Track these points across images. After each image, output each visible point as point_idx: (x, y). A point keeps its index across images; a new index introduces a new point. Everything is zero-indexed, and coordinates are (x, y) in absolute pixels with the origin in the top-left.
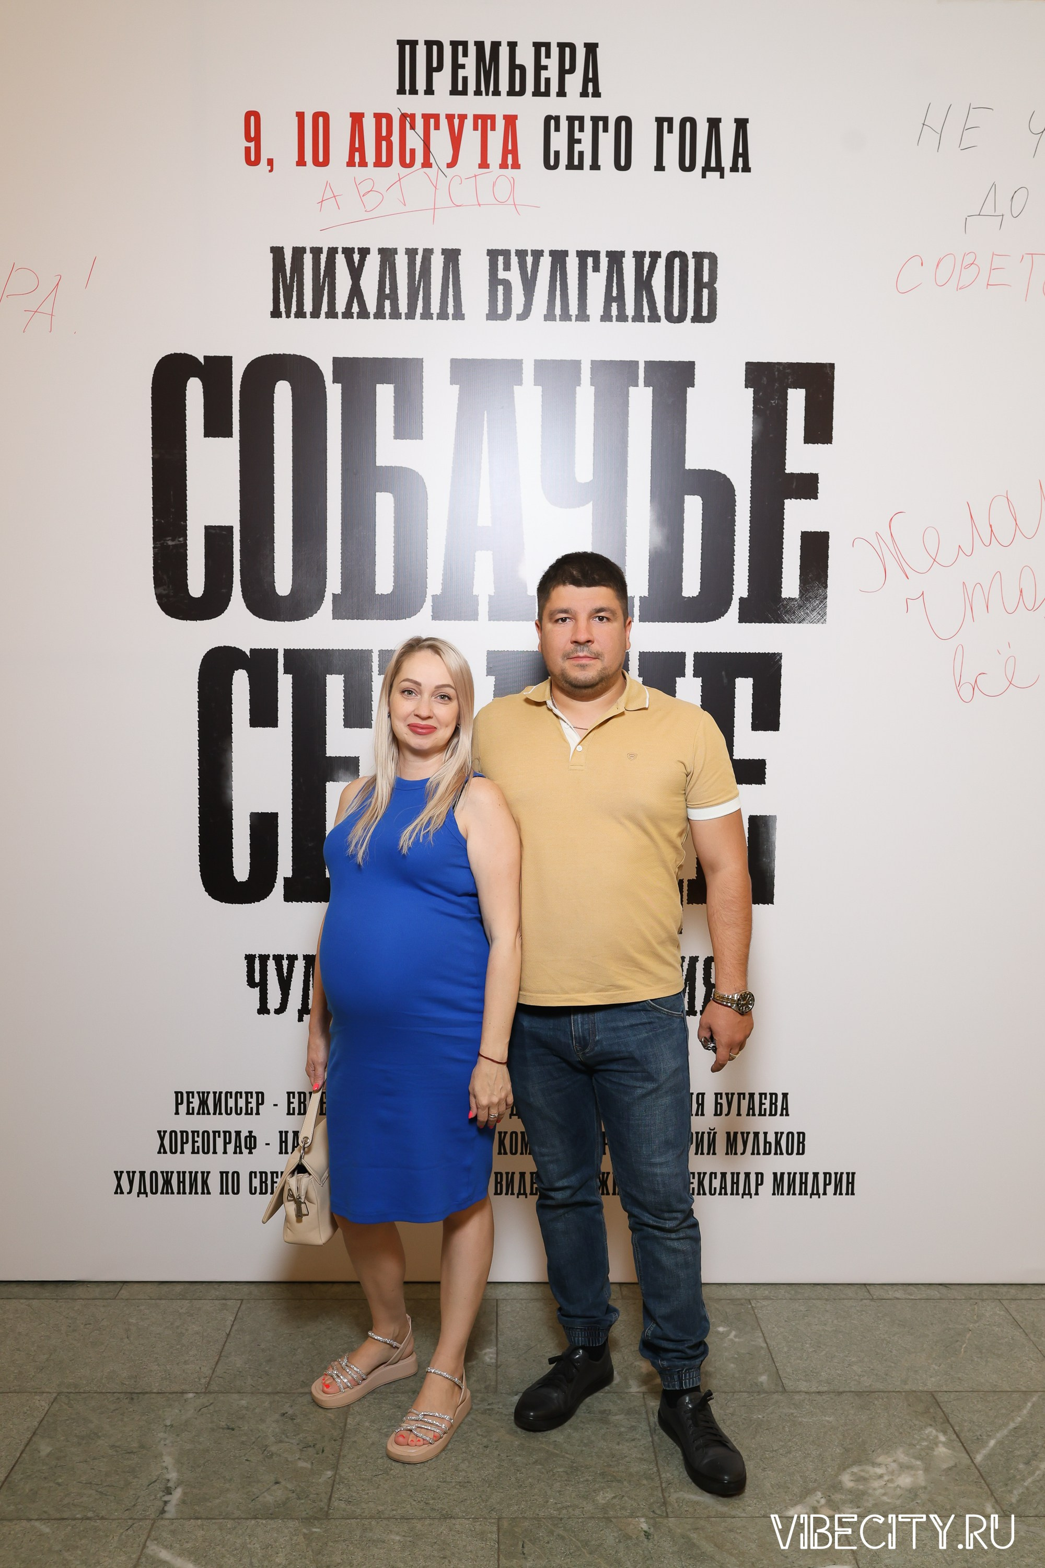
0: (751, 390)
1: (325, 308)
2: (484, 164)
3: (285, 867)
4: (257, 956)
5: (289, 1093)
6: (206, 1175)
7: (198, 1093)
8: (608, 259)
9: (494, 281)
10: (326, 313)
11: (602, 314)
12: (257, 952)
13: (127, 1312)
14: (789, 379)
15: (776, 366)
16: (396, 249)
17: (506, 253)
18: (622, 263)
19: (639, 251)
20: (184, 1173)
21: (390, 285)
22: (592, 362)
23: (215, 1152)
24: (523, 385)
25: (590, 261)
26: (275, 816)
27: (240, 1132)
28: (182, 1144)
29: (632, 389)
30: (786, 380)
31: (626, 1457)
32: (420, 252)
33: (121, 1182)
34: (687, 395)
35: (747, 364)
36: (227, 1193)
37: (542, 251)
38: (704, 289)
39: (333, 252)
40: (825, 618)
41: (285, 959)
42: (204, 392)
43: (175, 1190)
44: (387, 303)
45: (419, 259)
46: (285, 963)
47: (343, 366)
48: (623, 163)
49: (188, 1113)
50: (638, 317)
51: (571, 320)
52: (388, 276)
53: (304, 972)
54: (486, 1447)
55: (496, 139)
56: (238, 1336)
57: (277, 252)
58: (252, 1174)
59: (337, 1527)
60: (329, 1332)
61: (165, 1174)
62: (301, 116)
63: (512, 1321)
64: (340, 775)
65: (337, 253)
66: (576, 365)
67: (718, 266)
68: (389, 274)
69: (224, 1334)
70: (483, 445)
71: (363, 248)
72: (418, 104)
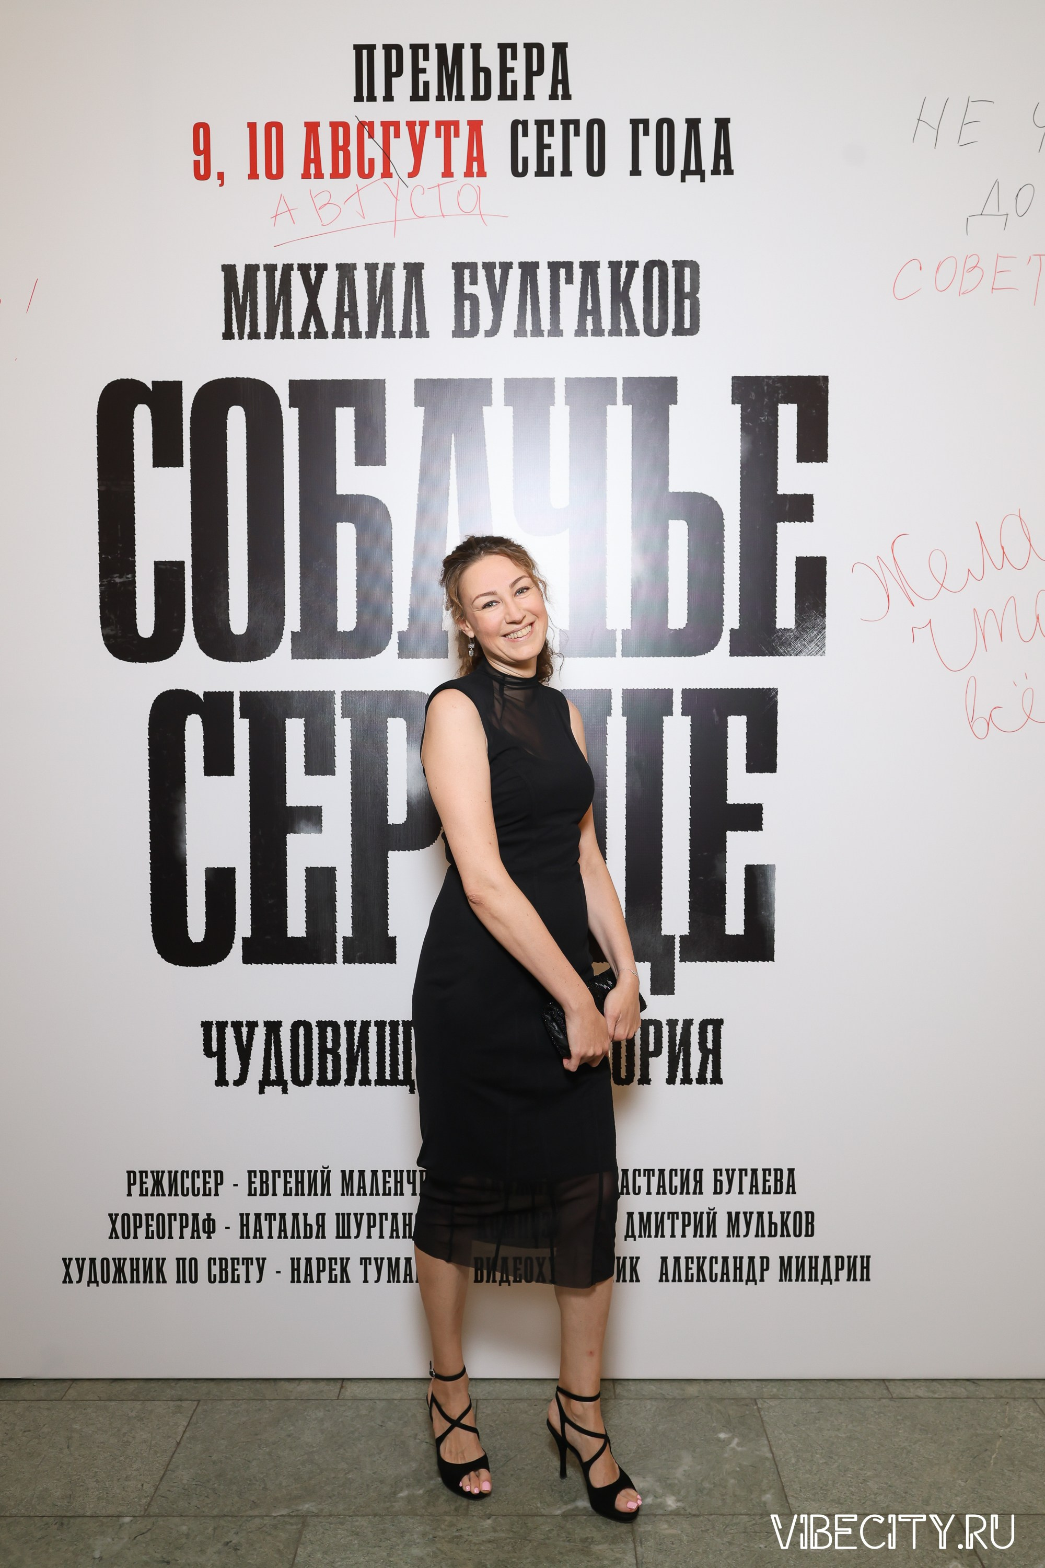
0: (738, 407)
1: (280, 328)
2: (448, 173)
3: (243, 927)
4: (214, 1023)
5: (250, 1172)
6: (161, 1262)
7: (153, 1172)
8: (581, 270)
9: (460, 296)
10: (281, 333)
11: (577, 328)
12: (214, 1018)
13: (72, 1416)
14: (778, 394)
15: (766, 380)
16: (355, 264)
17: (473, 266)
18: (597, 274)
19: (615, 260)
20: (138, 1260)
21: (349, 303)
22: (568, 380)
23: (171, 1237)
24: (493, 405)
25: (562, 272)
26: (232, 871)
27: (198, 1214)
28: (136, 1228)
29: (610, 408)
30: (776, 395)
32: (381, 267)
33: (70, 1270)
34: (670, 413)
35: (734, 378)
36: (184, 1281)
37: (511, 263)
38: (685, 300)
39: (288, 268)
40: (823, 649)
41: (244, 1025)
42: (153, 420)
43: (128, 1278)
44: (346, 322)
45: (379, 274)
46: (245, 1030)
47: (301, 390)
48: (596, 168)
49: (141, 1194)
50: (615, 331)
51: (543, 335)
52: (346, 293)
53: (265, 1040)
55: (460, 146)
56: (190, 1445)
57: (229, 271)
58: (211, 1261)
60: (289, 1440)
61: (117, 1261)
62: (252, 126)
63: (491, 1426)
64: (301, 826)
65: (293, 270)
66: (549, 383)
67: (700, 274)
68: (348, 291)
69: (175, 1443)
70: (451, 470)
71: (320, 264)
72: (377, 112)
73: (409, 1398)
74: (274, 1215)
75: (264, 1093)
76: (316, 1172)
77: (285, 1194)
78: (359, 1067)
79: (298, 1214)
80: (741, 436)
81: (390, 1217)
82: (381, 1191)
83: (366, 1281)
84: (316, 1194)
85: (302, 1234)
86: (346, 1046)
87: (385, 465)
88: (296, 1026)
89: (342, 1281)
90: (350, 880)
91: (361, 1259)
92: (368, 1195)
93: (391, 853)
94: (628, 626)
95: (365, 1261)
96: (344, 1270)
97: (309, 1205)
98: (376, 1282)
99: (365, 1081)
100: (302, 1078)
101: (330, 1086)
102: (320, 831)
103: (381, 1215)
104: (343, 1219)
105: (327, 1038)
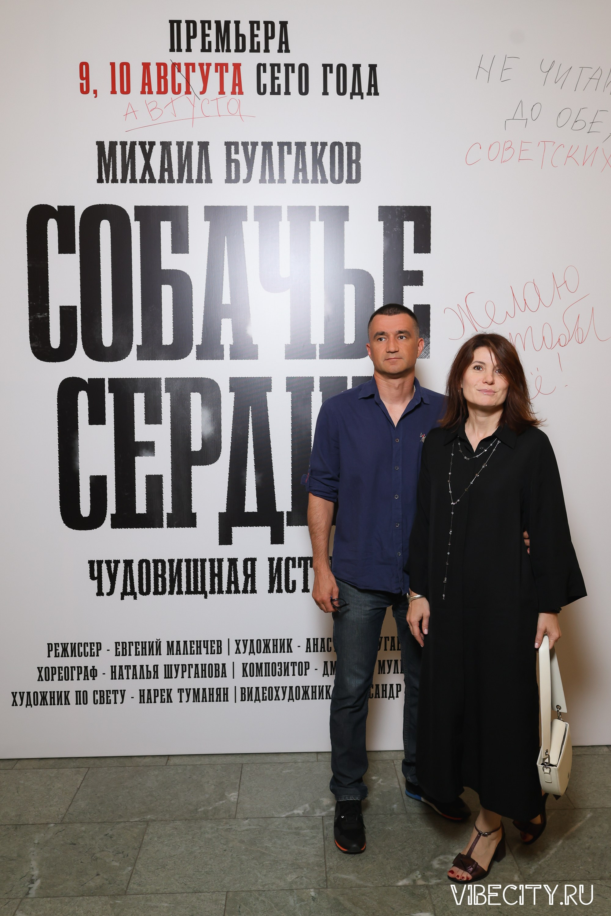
0: (382, 222)
1: (129, 177)
2: (222, 92)
3: (111, 508)
4: (96, 561)
5: (116, 643)
6: (67, 693)
7: (62, 644)
8: (296, 147)
9: (229, 160)
10: (130, 180)
11: (293, 179)
12: (95, 558)
13: (19, 777)
14: (404, 216)
15: (397, 208)
16: (171, 142)
17: (236, 144)
18: (305, 149)
19: (314, 142)
20: (54, 692)
21: (167, 163)
22: (289, 207)
23: (72, 679)
24: (248, 221)
25: (286, 148)
26: (105, 477)
27: (87, 667)
28: (53, 675)
29: (312, 223)
31: (307, 854)
32: (185, 144)
33: (16, 699)
34: (345, 226)
35: (379, 207)
36: (80, 704)
37: (257, 143)
38: (353, 164)
39: (133, 144)
40: (429, 355)
41: (112, 562)
42: (58, 227)
43: (49, 702)
44: (166, 174)
45: (184, 148)
46: (113, 565)
47: (141, 212)
48: (304, 91)
49: (56, 656)
50: (315, 181)
51: (275, 183)
52: (166, 158)
53: (124, 570)
54: (225, 850)
55: (229, 77)
56: (84, 789)
57: (100, 145)
58: (95, 692)
59: (130, 899)
60: (139, 785)
61: (42, 693)
62: (113, 65)
63: (249, 776)
64: (143, 452)
65: (136, 145)
66: (279, 208)
67: (361, 150)
68: (167, 157)
69: (76, 788)
70: (225, 257)
71: (151, 142)
72: (182, 57)
73: (205, 764)
74: (130, 666)
75: (124, 599)
76: (153, 642)
77: (136, 655)
78: (176, 585)
79: (143, 666)
80: (384, 238)
81: (194, 666)
82: (189, 652)
83: (181, 701)
84: (153, 654)
85: (145, 676)
86: (169, 573)
87: (188, 253)
88: (141, 562)
89: (168, 702)
90: (171, 482)
91: (178, 689)
92: (182, 654)
93: (193, 468)
94: (323, 342)
95: (180, 691)
96: (169, 696)
97: (149, 661)
98: (187, 701)
99: (180, 592)
100: (145, 591)
101: (160, 595)
102: (154, 455)
103: (189, 665)
104: (168, 668)
105: (158, 569)
